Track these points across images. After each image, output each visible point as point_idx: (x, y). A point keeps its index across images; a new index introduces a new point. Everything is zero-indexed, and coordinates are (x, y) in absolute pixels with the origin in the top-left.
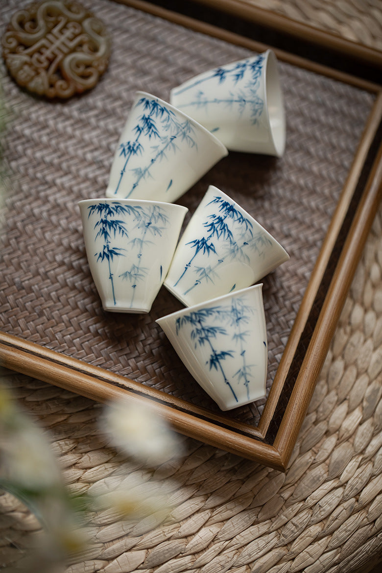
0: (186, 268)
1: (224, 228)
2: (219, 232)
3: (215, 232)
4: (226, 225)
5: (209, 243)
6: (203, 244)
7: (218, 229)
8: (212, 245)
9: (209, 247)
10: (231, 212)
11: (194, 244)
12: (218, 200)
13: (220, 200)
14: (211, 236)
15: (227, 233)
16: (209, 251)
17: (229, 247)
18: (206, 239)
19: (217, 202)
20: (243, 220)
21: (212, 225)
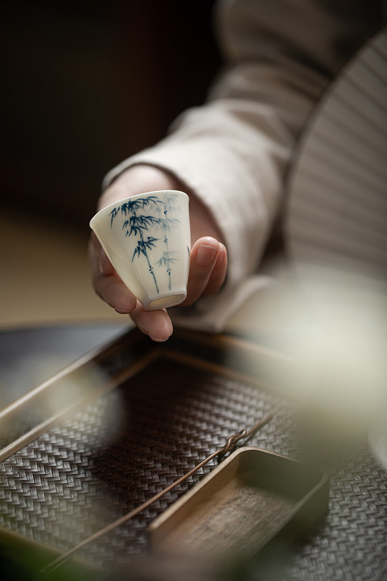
0: (152, 273)
1: (142, 220)
2: (143, 225)
3: (141, 229)
4: (141, 217)
5: (146, 240)
6: (143, 245)
7: (140, 225)
8: (149, 238)
9: (149, 241)
10: (134, 206)
11: (137, 254)
12: (114, 212)
13: (117, 210)
14: (141, 235)
15: (148, 220)
16: (152, 244)
17: (159, 226)
18: (140, 240)
19: (116, 213)
20: (147, 200)
21: (133, 228)
